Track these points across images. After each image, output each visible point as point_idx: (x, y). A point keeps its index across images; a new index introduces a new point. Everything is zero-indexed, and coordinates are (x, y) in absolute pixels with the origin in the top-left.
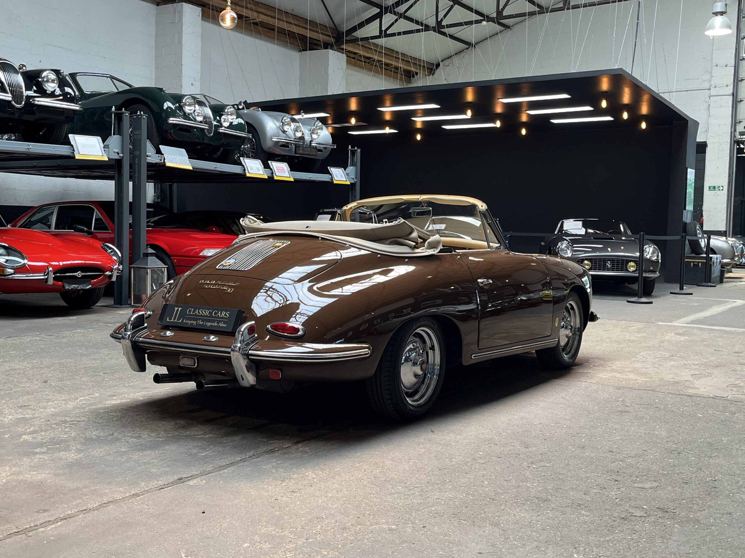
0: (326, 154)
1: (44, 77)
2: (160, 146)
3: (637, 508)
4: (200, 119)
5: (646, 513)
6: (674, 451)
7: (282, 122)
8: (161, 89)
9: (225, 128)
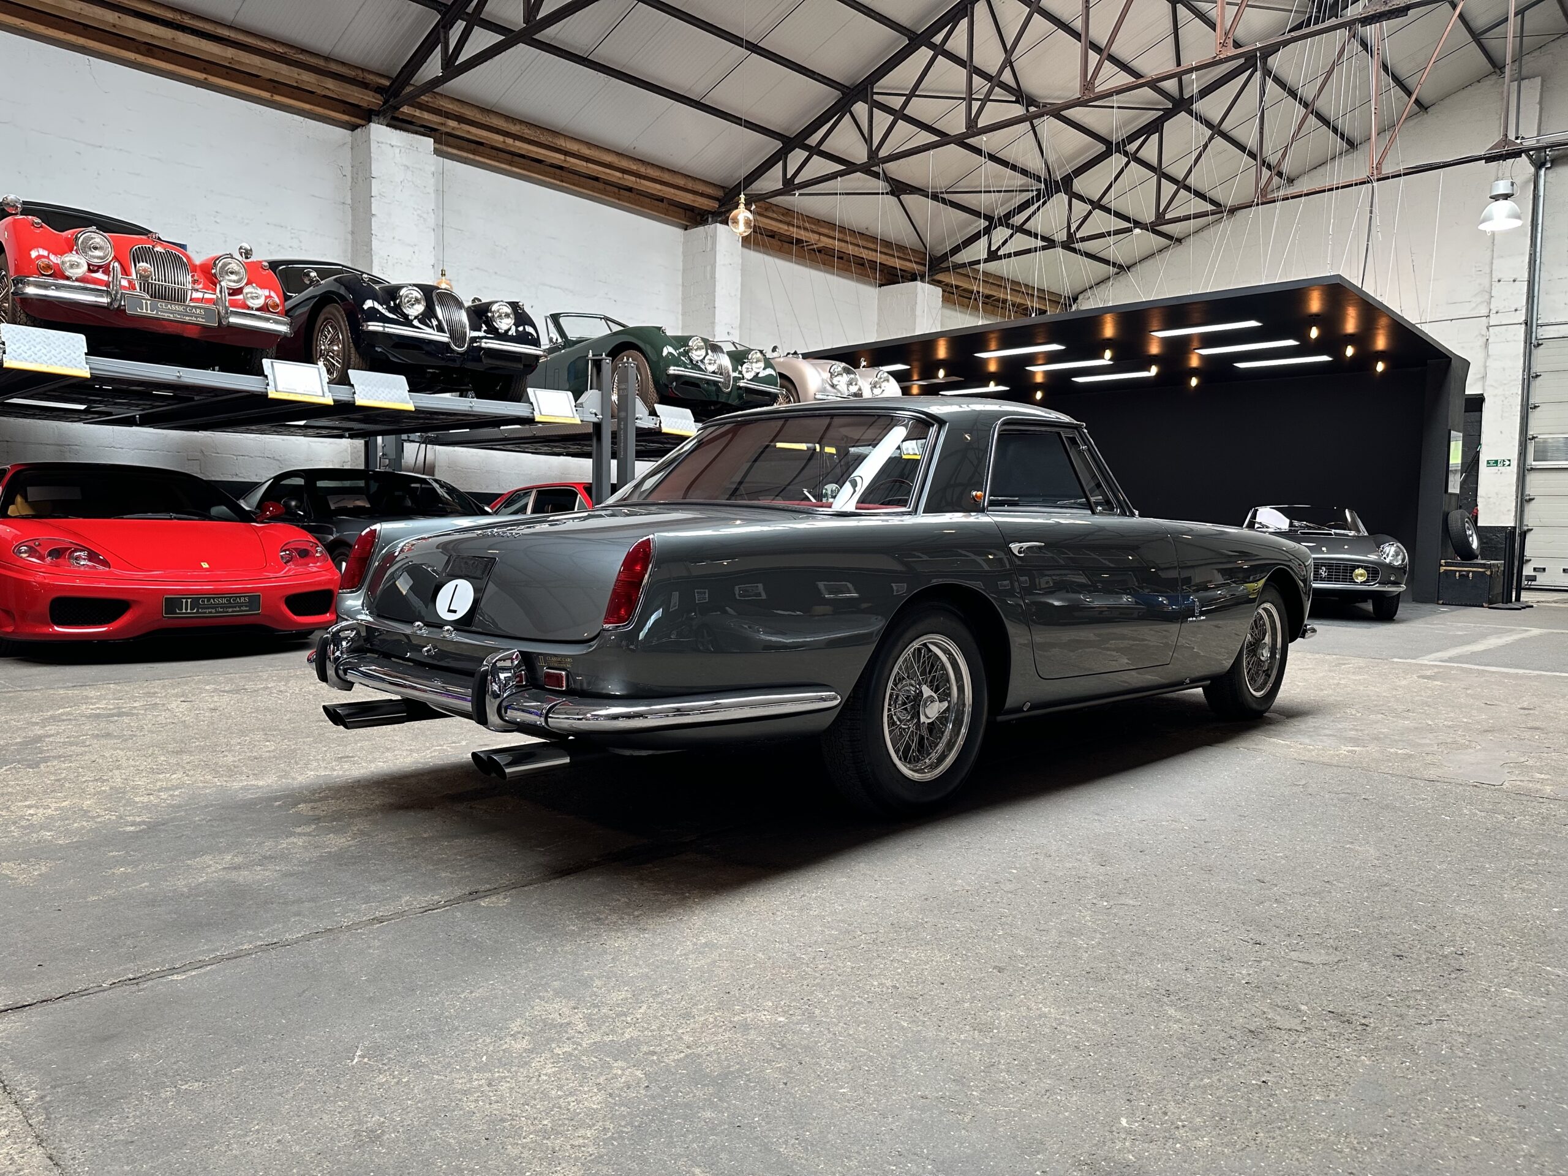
2: (656, 405)
3: (1287, 1008)
4: (711, 368)
5: (1302, 1022)
8: (659, 328)
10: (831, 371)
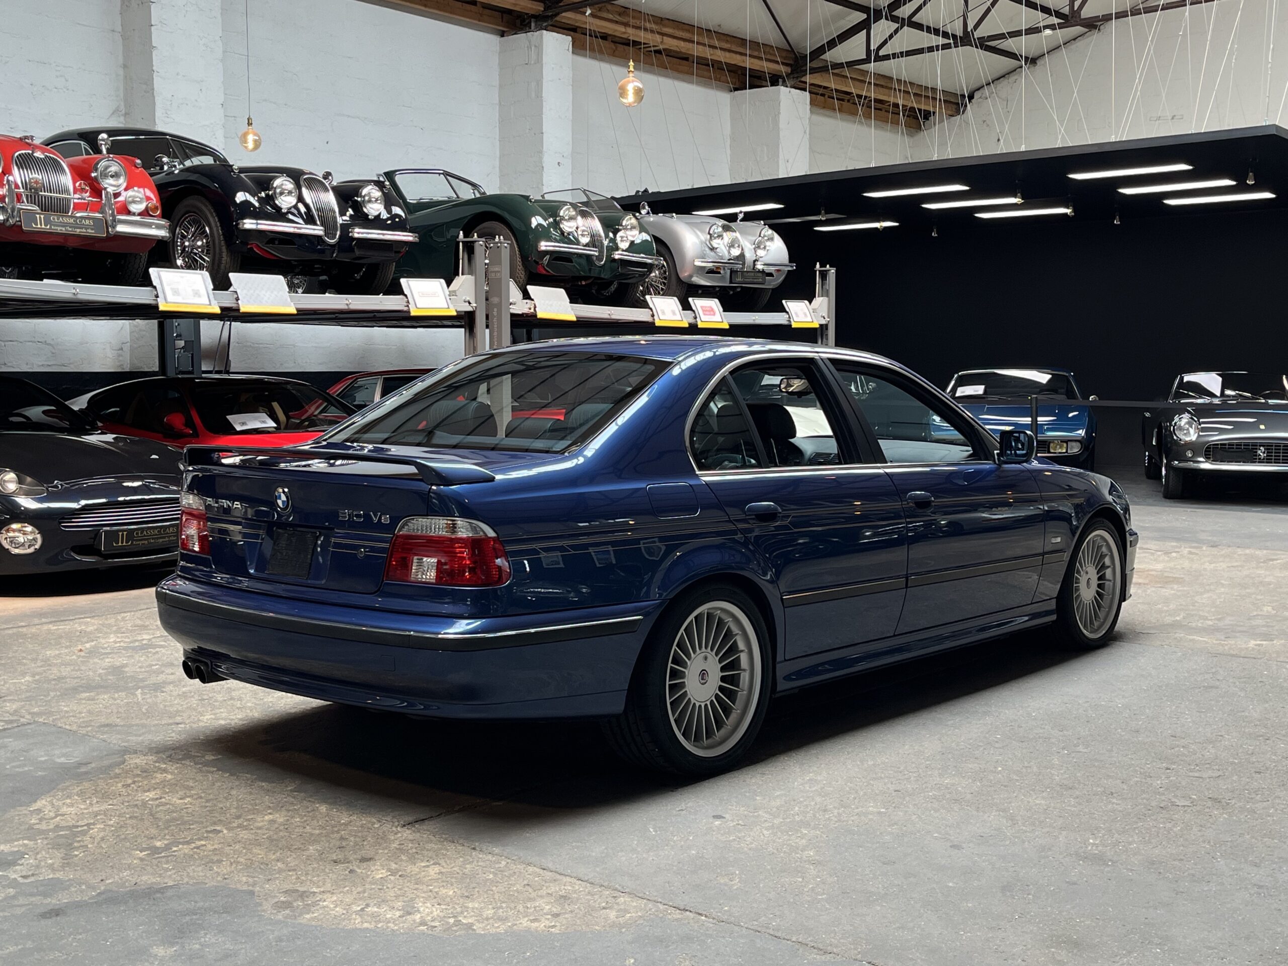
0: (780, 279)
1: (365, 194)
2: (529, 288)
4: (585, 240)
7: (709, 233)
8: (527, 198)
9: (624, 251)
10: (711, 232)
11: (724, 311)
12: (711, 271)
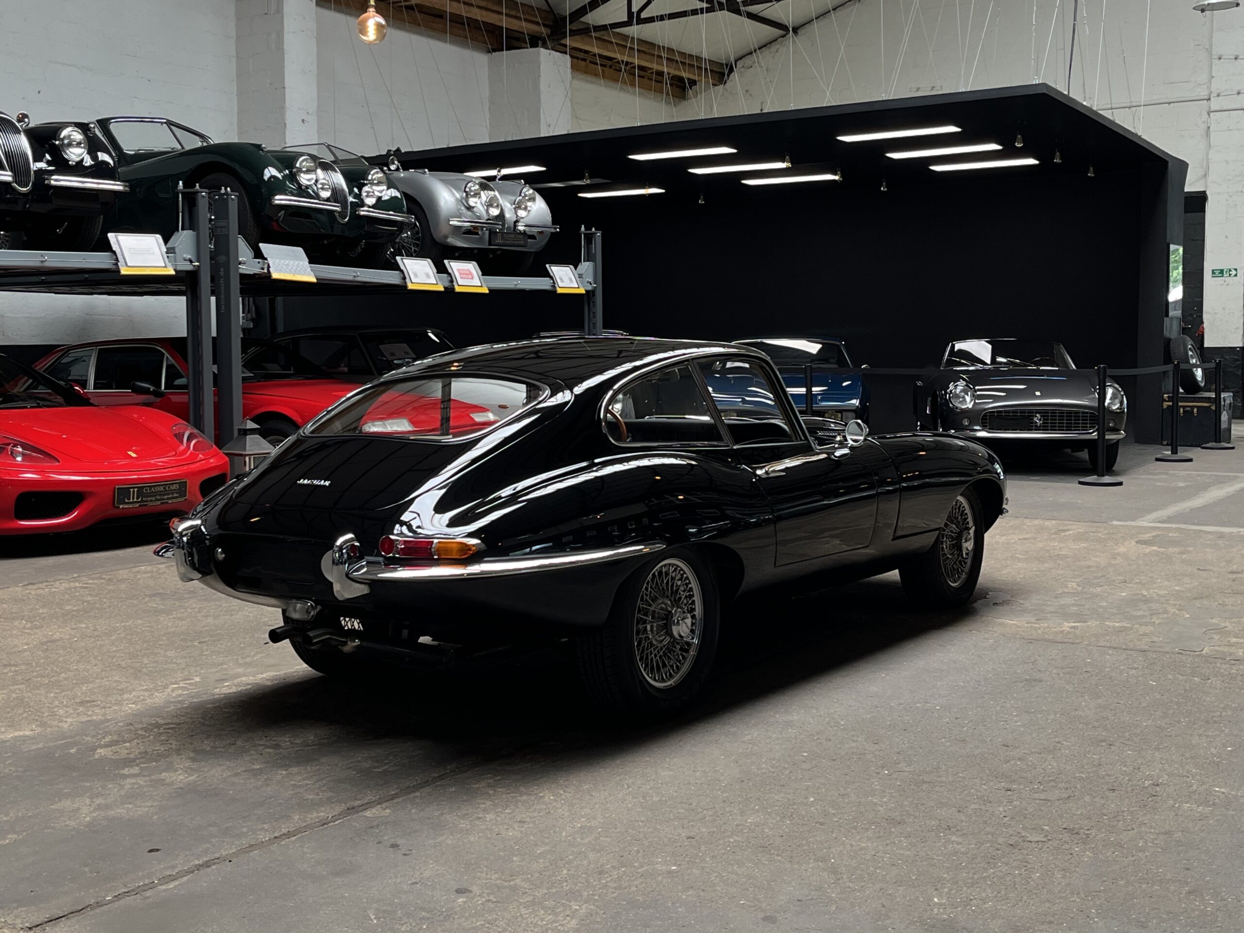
0: (542, 242)
1: (64, 137)
2: (261, 245)
3: (1034, 829)
4: (326, 194)
5: (1046, 836)
6: (1104, 741)
7: (465, 191)
8: (259, 147)
9: (369, 207)
10: (467, 190)
11: (483, 275)
12: (469, 232)
